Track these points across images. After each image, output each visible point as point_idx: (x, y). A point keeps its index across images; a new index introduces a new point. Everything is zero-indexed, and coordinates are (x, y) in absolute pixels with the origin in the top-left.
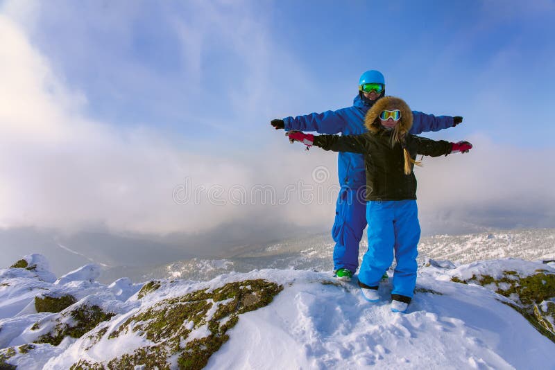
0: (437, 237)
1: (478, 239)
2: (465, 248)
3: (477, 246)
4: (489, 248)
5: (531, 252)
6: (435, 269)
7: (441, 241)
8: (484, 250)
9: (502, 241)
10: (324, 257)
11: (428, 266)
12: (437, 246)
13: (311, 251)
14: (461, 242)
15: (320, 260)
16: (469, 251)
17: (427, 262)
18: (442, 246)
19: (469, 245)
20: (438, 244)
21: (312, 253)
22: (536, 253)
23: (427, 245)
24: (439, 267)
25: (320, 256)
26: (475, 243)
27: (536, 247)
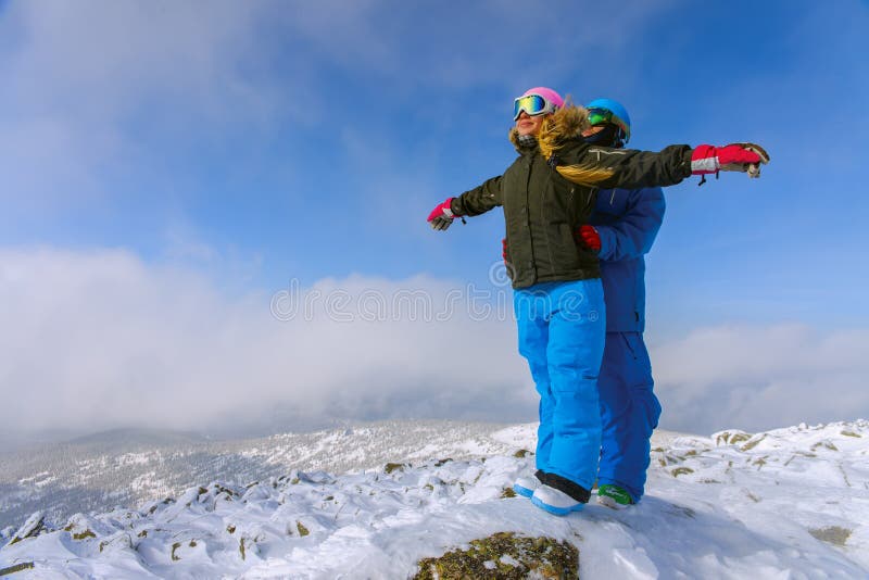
0: (277, 437)
1: (333, 438)
2: (315, 452)
3: (331, 447)
4: (347, 449)
5: (396, 451)
6: (308, 487)
7: (282, 443)
8: (339, 452)
9: (362, 438)
10: (70, 487)
11: (295, 482)
12: (276, 452)
13: (44, 478)
14: (311, 443)
15: (62, 493)
16: (319, 456)
17: (293, 476)
18: (283, 451)
19: (320, 447)
20: (278, 448)
21: (44, 482)
22: (401, 452)
23: (261, 450)
24: (311, 482)
25: (64, 486)
26: (329, 444)
27: (401, 443)
